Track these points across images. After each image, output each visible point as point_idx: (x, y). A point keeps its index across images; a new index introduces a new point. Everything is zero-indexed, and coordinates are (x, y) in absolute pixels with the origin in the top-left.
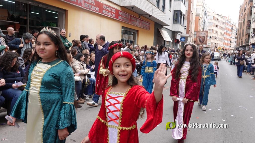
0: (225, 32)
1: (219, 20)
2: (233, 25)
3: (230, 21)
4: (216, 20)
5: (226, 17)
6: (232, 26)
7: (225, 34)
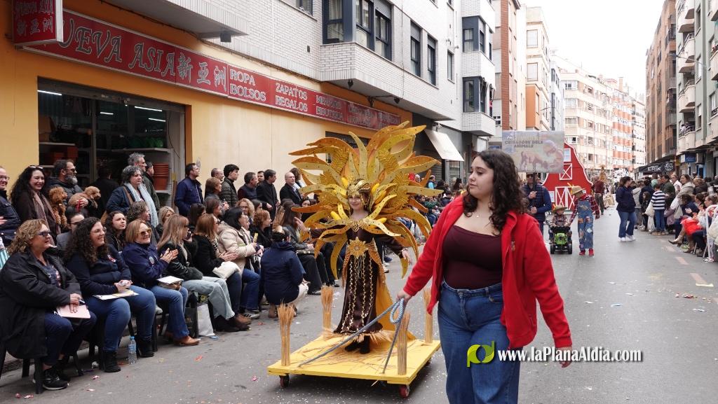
0: (614, 123)
1: (595, 92)
2: (635, 103)
3: (625, 90)
4: (587, 90)
5: (615, 82)
6: (633, 106)
7: (614, 127)
